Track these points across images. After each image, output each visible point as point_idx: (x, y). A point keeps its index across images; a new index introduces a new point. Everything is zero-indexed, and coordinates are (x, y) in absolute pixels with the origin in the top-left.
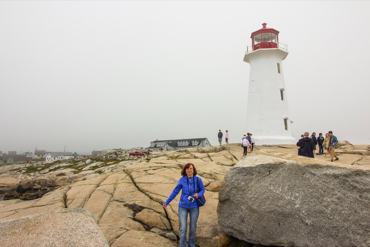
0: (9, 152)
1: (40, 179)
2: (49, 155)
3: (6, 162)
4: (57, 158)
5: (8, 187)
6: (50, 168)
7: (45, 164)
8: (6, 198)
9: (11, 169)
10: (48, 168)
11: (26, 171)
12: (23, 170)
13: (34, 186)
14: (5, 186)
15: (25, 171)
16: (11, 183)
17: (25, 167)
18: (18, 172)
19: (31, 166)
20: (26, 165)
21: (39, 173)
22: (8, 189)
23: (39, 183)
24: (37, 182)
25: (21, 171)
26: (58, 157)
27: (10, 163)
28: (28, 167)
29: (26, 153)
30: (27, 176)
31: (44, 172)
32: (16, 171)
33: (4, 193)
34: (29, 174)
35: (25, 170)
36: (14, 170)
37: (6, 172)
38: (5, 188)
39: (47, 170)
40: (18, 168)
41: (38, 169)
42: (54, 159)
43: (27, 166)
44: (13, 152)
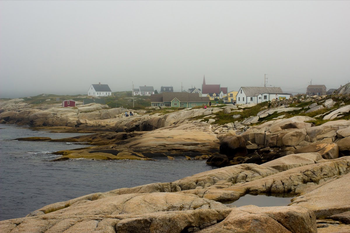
0: (162, 88)
1: (254, 134)
2: (241, 93)
3: (168, 104)
4: (256, 98)
5: (204, 145)
6: (258, 114)
7: (244, 109)
8: (210, 163)
9: (190, 116)
10: (255, 115)
11: (216, 120)
12: (210, 118)
13: (247, 145)
14: (198, 144)
15: (214, 120)
16: (204, 139)
17: (212, 114)
18: (203, 122)
19: (220, 112)
20: (212, 110)
21: (242, 124)
22: (204, 148)
23: (253, 141)
24: (250, 138)
25: (207, 120)
26: (259, 97)
27: (175, 106)
28: (217, 114)
29: (190, 90)
30: (224, 128)
31: (251, 122)
32: (200, 120)
33: (201, 155)
34: (226, 124)
35: (214, 118)
36: (194, 118)
37: (182, 122)
38: (199, 146)
39: (255, 119)
40: (201, 114)
41: (235, 117)
42: (251, 99)
43: (214, 112)
44: (167, 88)
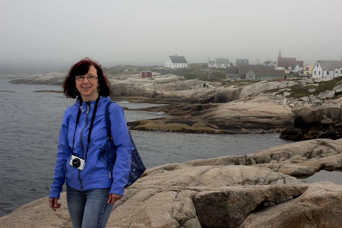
0: (238, 61)
1: (330, 108)
2: (318, 66)
3: (244, 77)
4: (332, 72)
5: (278, 118)
6: (335, 88)
7: (320, 83)
8: (284, 136)
9: (265, 89)
10: (331, 89)
11: (291, 94)
12: (285, 91)
13: (322, 119)
14: (273, 117)
15: (289, 94)
16: (279, 112)
17: (288, 87)
18: (278, 95)
19: (296, 85)
20: (287, 84)
21: (317, 98)
22: (278, 122)
23: (329, 116)
24: (326, 113)
25: (282, 93)
26: (335, 71)
27: (250, 79)
28: (292, 87)
29: (265, 62)
30: (299, 102)
31: (327, 96)
32: (275, 93)
33: (275, 128)
34: (301, 98)
35: (289, 92)
36: (269, 91)
37: (257, 95)
38: (274, 119)
39: (331, 93)
40: (275, 88)
41: (311, 90)
42: (328, 73)
43: (289, 85)
44: (243, 61)
